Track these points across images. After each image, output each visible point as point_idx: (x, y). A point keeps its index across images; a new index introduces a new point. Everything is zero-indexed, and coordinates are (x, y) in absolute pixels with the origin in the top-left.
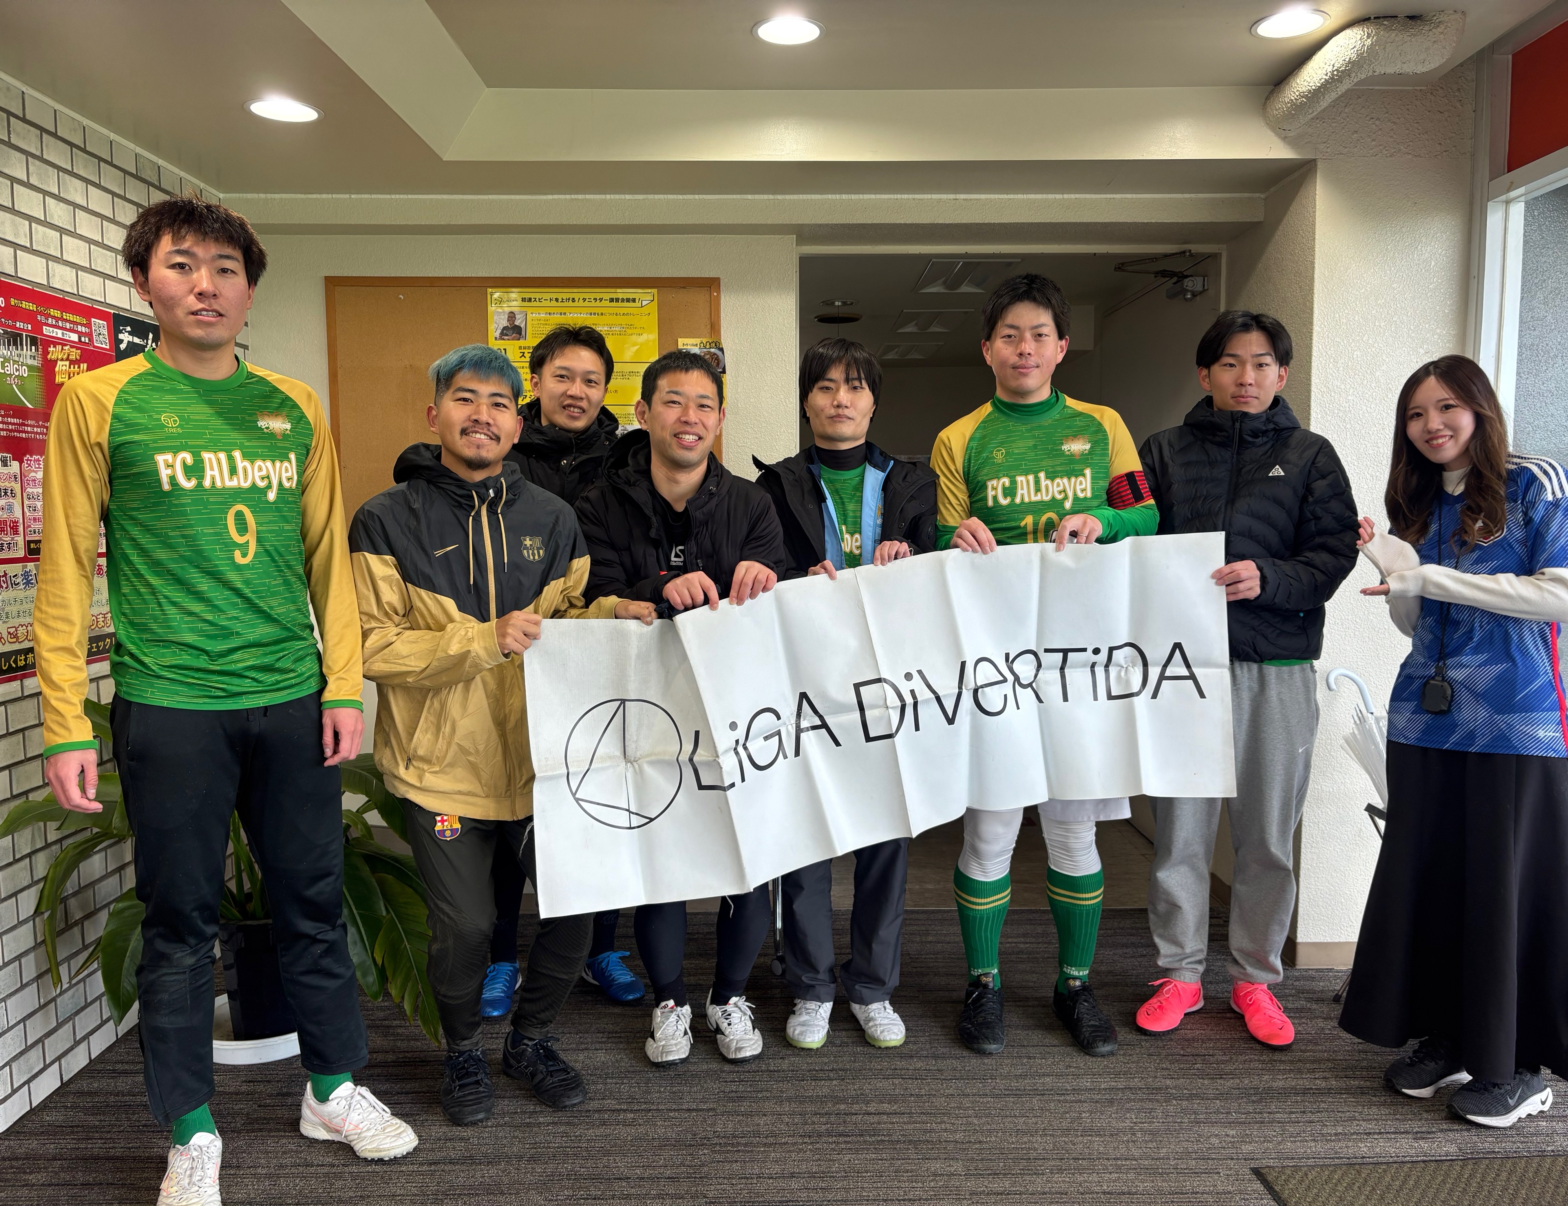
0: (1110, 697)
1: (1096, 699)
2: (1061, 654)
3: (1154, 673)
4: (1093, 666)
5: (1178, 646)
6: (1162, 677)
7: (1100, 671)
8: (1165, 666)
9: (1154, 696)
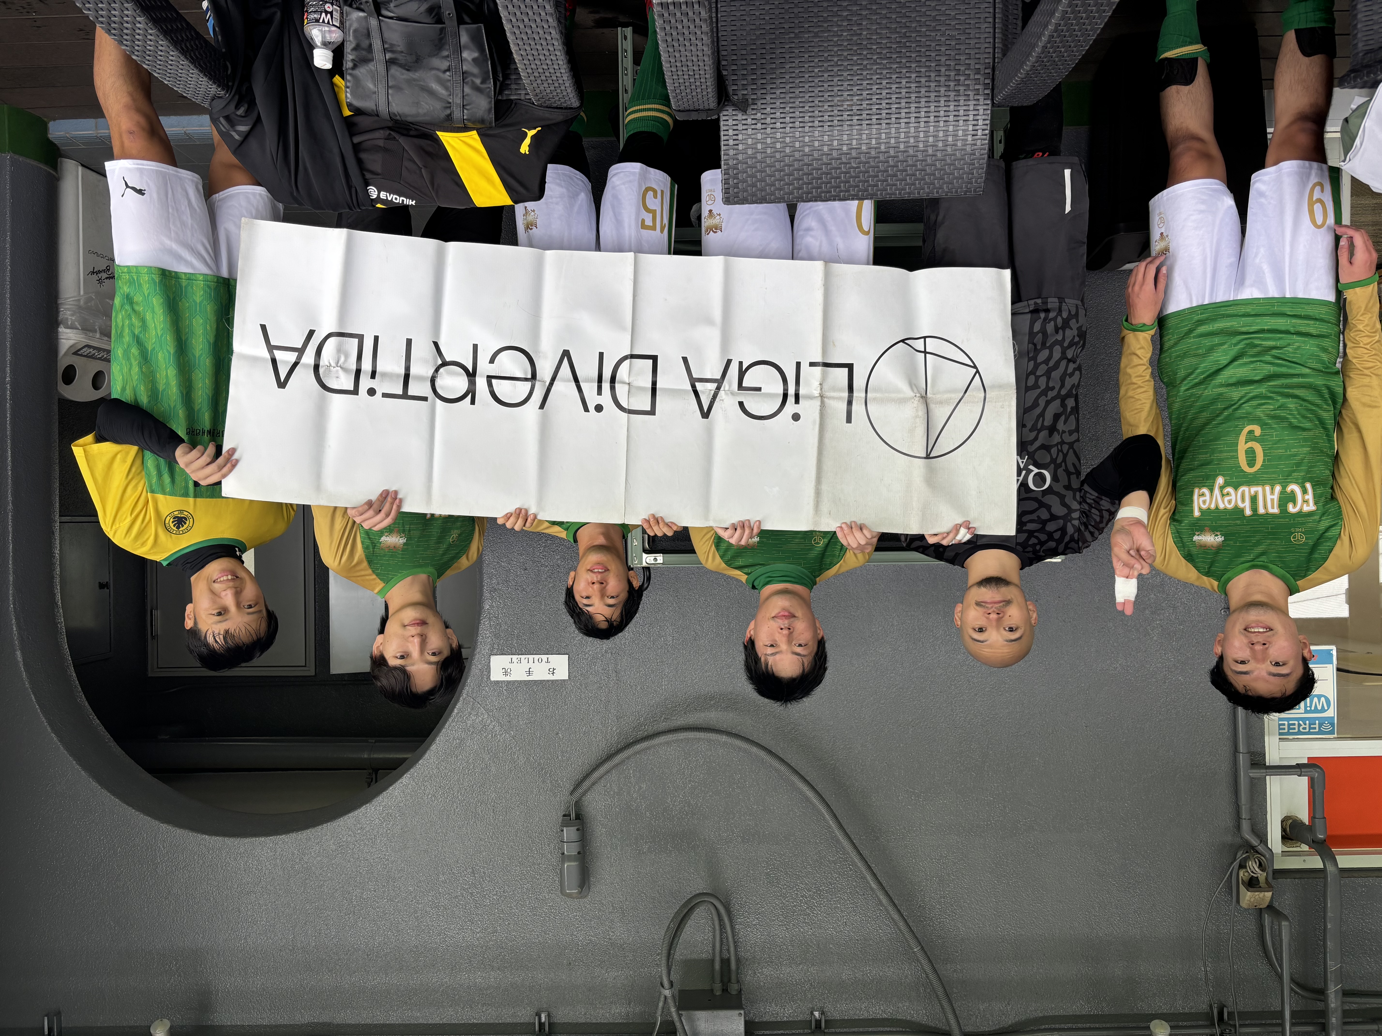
0: (361, 338)
1: (376, 339)
2: (410, 393)
3: (309, 358)
4: (373, 375)
5: (282, 384)
6: (301, 351)
7: (367, 366)
8: (297, 363)
9: (311, 333)
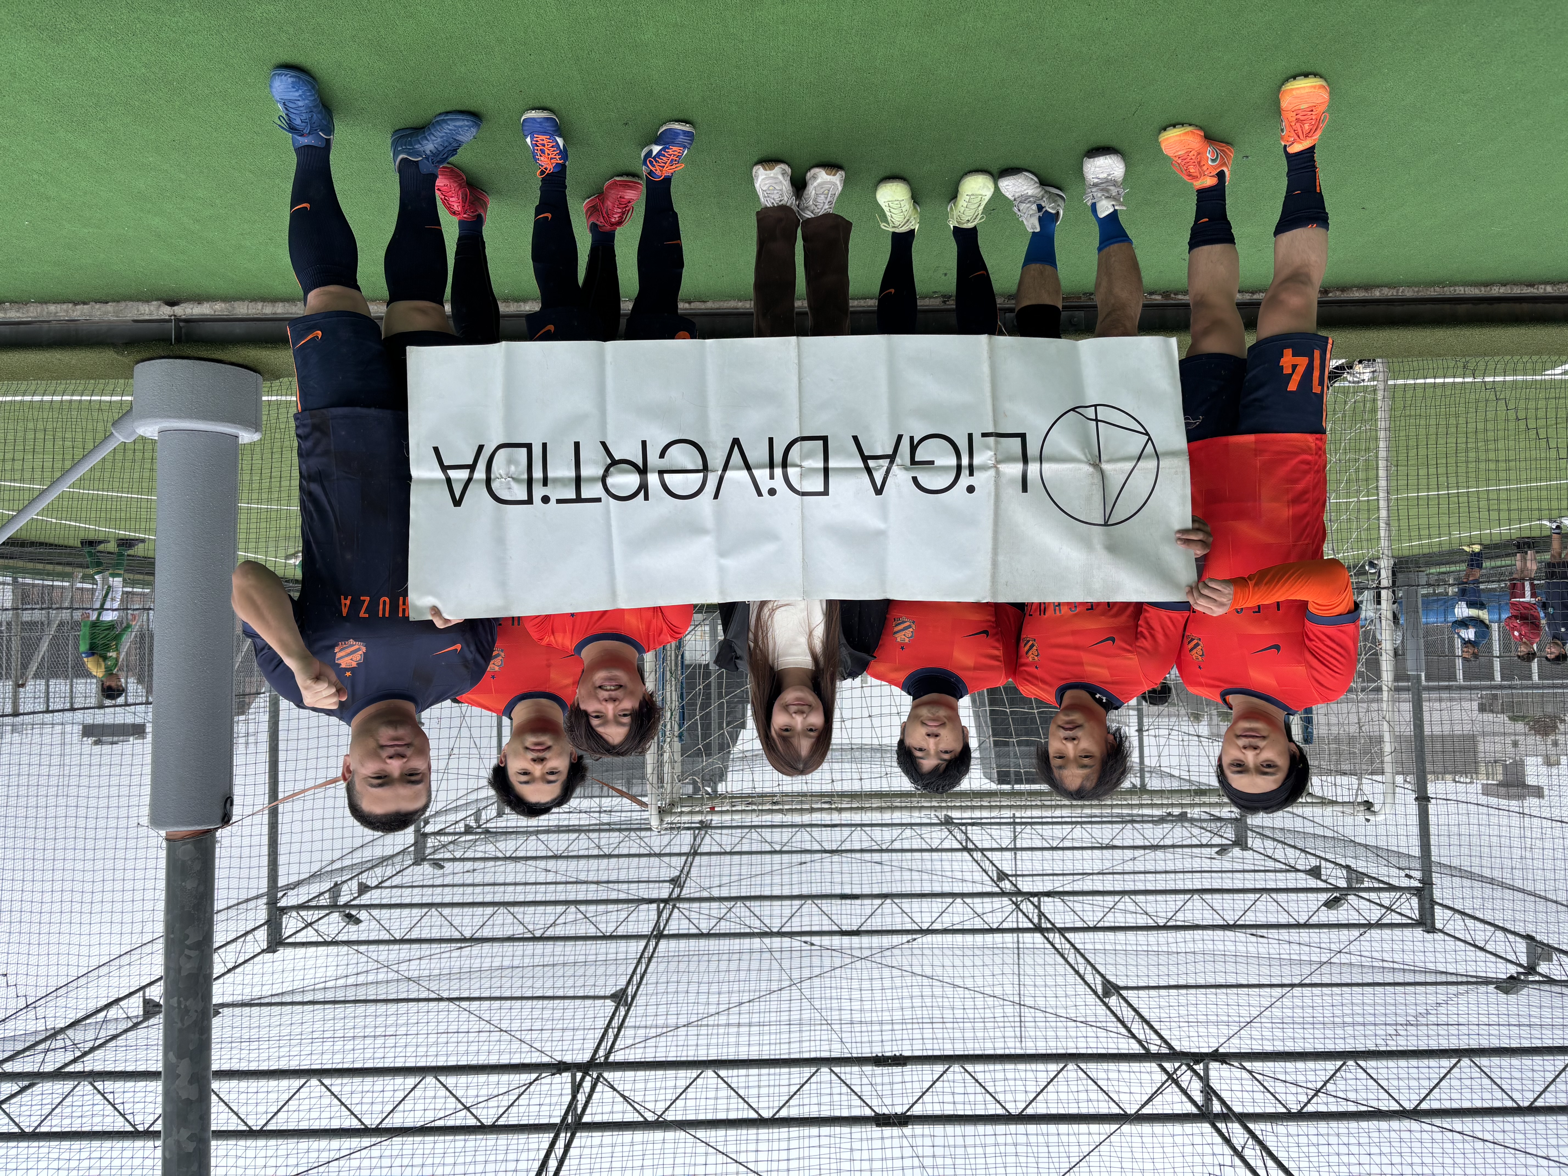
0: (529, 447)
1: (545, 446)
2: (583, 496)
3: (480, 474)
4: (545, 482)
5: (457, 503)
6: (472, 468)
7: (538, 474)
8: (469, 480)
9: (481, 448)
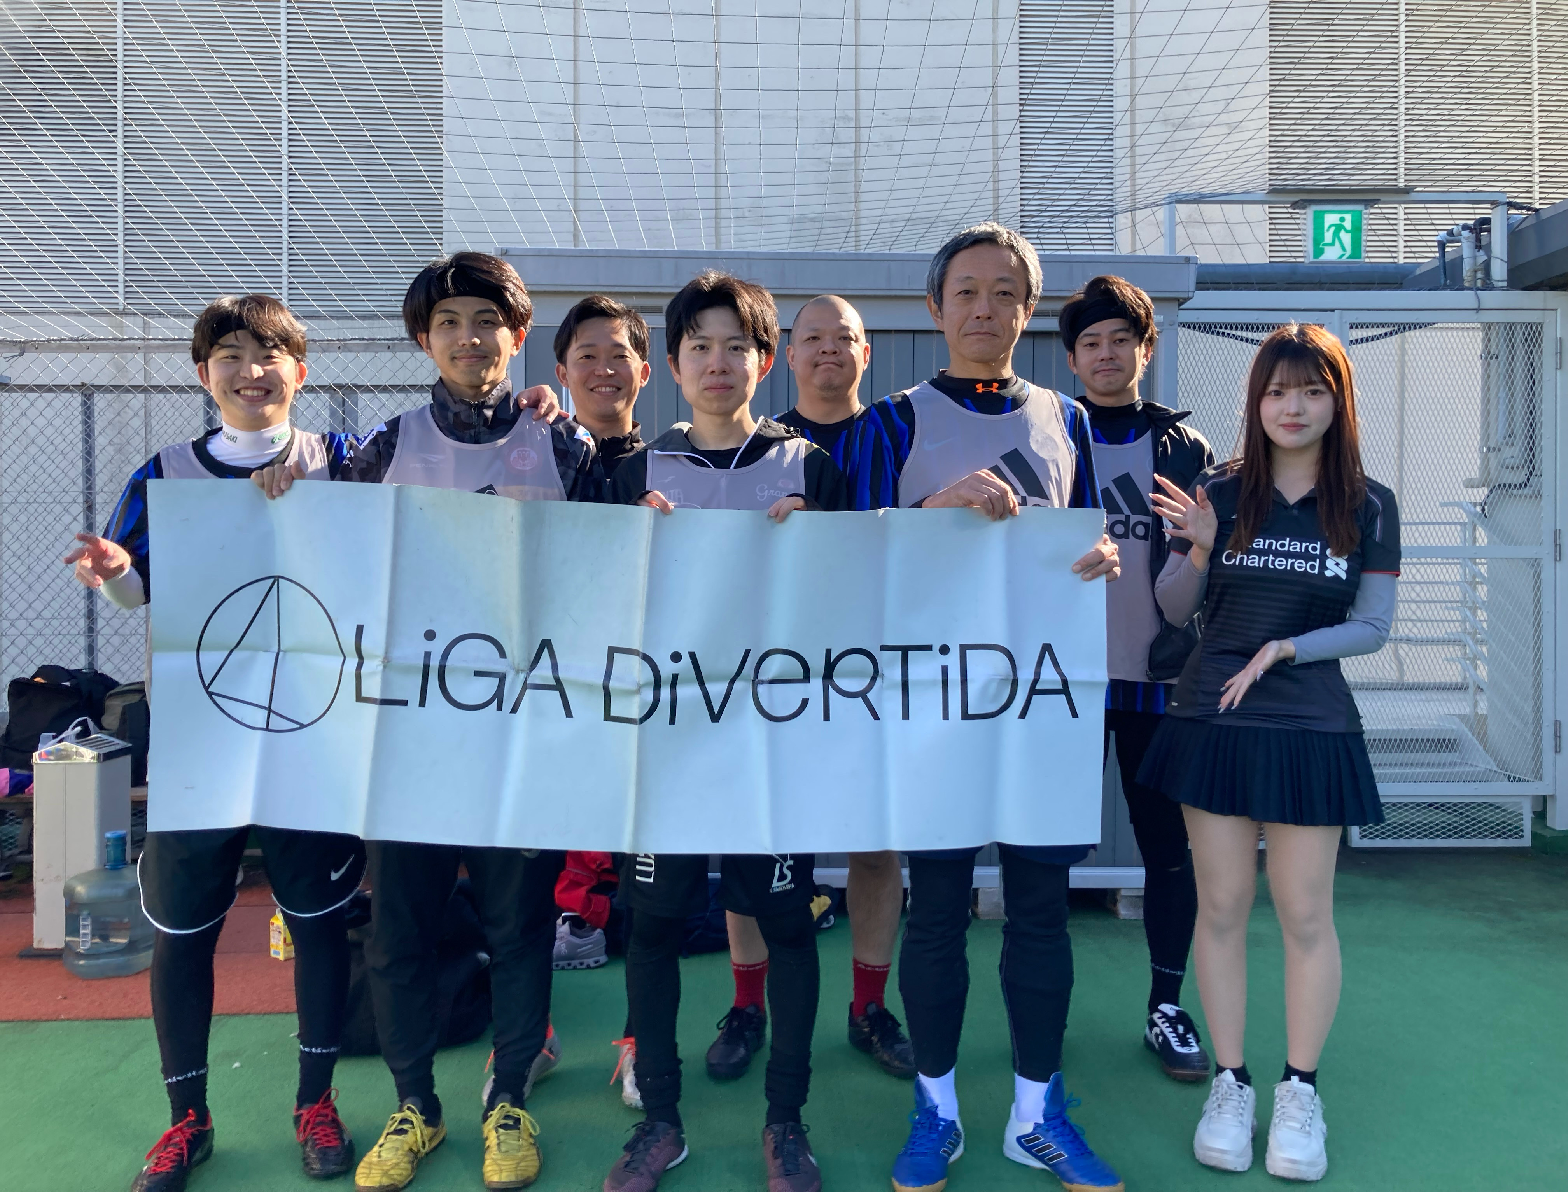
0: (966, 716)
1: (946, 716)
2: (901, 652)
3: (1024, 684)
4: (945, 671)
5: (1047, 648)
6: (1033, 691)
7: (954, 680)
8: (1035, 675)
9: (1023, 715)
